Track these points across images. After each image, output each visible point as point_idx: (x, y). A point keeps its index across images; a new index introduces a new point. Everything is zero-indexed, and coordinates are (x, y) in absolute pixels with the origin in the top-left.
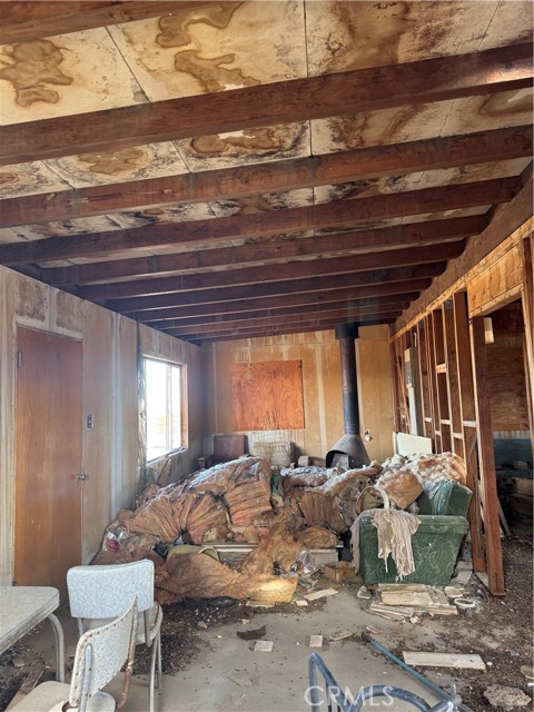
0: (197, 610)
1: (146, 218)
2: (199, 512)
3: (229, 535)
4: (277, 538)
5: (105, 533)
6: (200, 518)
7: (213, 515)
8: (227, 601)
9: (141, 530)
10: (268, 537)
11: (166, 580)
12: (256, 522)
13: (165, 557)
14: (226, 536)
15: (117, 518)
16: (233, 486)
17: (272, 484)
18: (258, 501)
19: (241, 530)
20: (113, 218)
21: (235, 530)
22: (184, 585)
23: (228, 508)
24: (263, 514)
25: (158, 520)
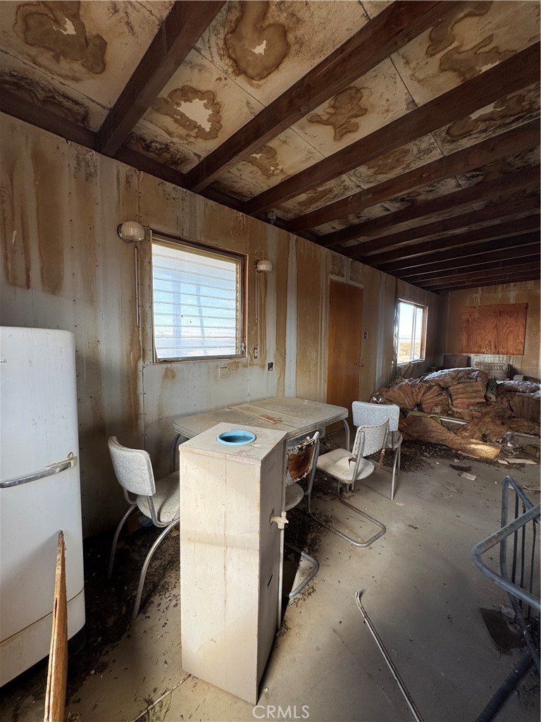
0: (424, 447)
1: (408, 201)
2: (429, 395)
3: (450, 412)
4: (487, 419)
5: (372, 397)
6: (430, 398)
7: (440, 398)
8: (444, 447)
9: (393, 399)
10: (480, 419)
11: (406, 427)
12: (471, 408)
13: (406, 416)
14: (447, 412)
15: (378, 390)
16: (456, 383)
17: (488, 386)
18: (474, 395)
19: (460, 410)
20: (386, 205)
21: (454, 409)
22: (416, 432)
23: (451, 396)
24: (478, 403)
25: (402, 396)
